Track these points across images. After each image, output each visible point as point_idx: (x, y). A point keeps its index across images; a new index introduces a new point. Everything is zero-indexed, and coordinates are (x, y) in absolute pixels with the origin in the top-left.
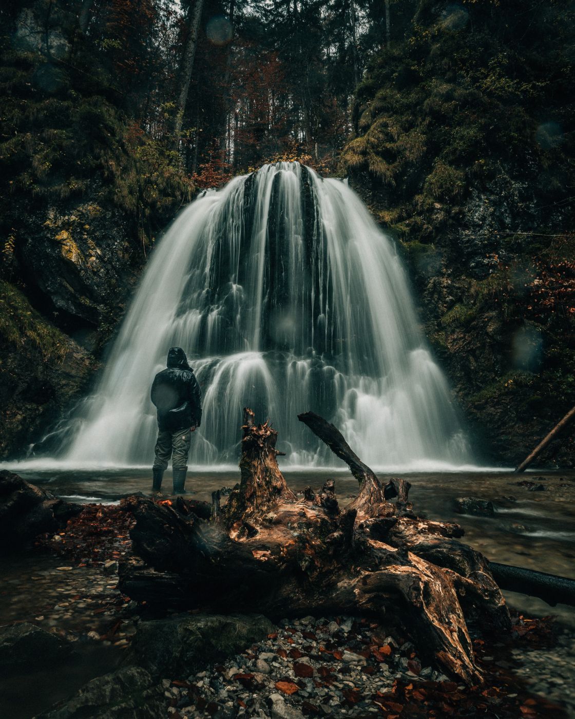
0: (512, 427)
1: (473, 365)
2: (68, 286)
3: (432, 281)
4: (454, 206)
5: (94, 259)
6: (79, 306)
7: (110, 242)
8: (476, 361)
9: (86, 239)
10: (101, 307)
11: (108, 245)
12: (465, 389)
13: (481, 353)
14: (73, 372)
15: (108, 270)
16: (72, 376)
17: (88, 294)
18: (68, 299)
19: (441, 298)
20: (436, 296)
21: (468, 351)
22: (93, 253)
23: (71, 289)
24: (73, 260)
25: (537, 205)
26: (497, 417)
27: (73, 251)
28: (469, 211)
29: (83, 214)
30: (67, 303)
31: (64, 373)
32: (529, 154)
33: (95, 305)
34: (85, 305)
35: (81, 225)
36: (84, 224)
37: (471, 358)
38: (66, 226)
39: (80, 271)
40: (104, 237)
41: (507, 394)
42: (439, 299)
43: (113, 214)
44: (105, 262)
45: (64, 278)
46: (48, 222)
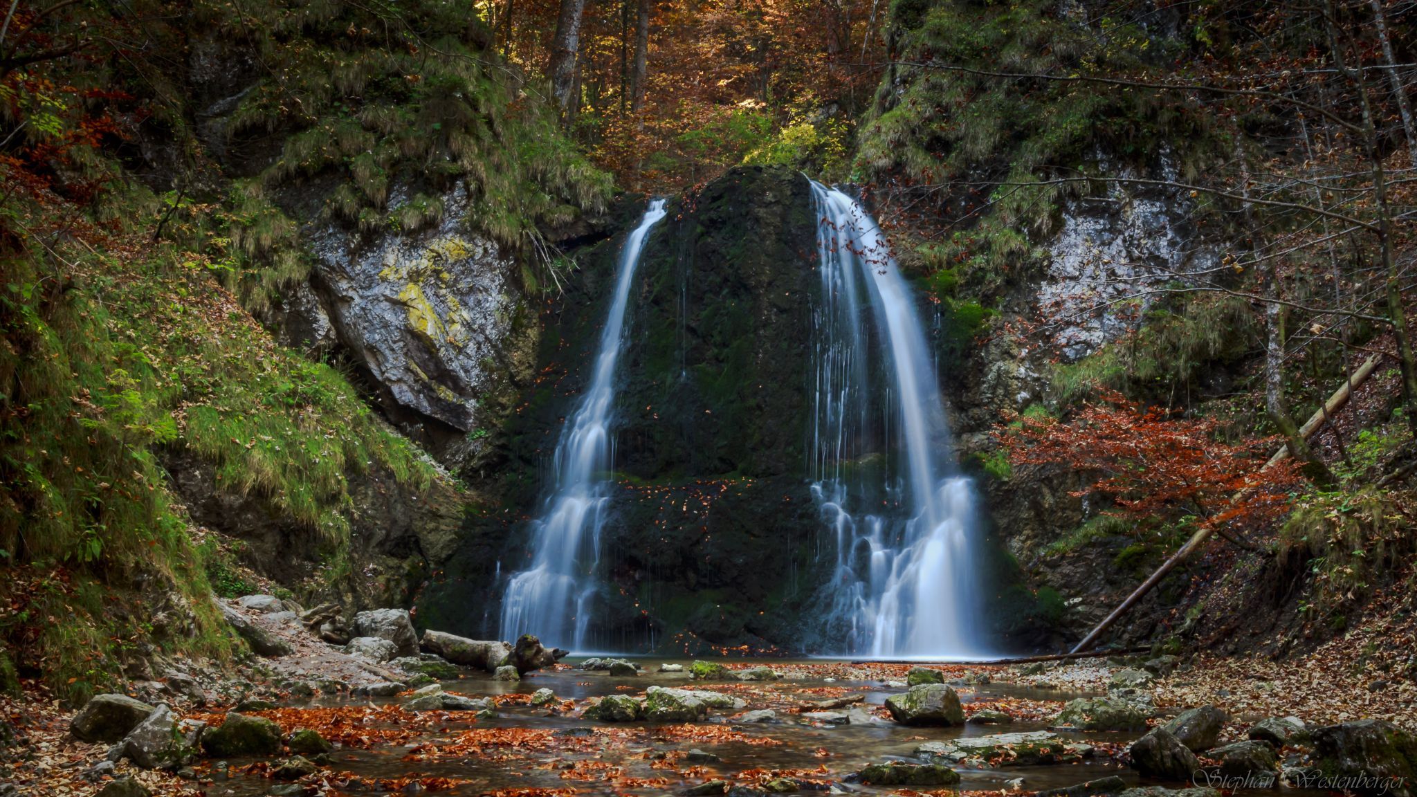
0: (1097, 594)
1: (1048, 500)
2: (419, 370)
3: (995, 368)
4: (1035, 244)
5: (458, 327)
6: (435, 401)
7: (480, 296)
8: (1053, 495)
9: (444, 296)
10: (471, 404)
11: (479, 303)
12: (1035, 536)
13: (1061, 484)
14: (443, 510)
15: (479, 344)
16: (441, 517)
17: (450, 384)
18: (419, 392)
19: (1009, 394)
20: (1000, 391)
21: (1042, 481)
22: (456, 318)
23: (423, 375)
24: (429, 333)
25: (1172, 244)
26: (1076, 579)
27: (428, 317)
28: (1059, 255)
29: (439, 255)
30: (417, 398)
31: (430, 511)
32: (1166, 156)
33: (461, 401)
34: (445, 400)
35: (437, 273)
36: (441, 271)
37: (1046, 490)
38: (415, 276)
39: (438, 350)
40: (472, 290)
41: (1093, 545)
42: (1005, 396)
43: (486, 250)
44: (475, 331)
45: (412, 358)
46: (386, 271)
